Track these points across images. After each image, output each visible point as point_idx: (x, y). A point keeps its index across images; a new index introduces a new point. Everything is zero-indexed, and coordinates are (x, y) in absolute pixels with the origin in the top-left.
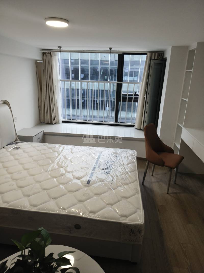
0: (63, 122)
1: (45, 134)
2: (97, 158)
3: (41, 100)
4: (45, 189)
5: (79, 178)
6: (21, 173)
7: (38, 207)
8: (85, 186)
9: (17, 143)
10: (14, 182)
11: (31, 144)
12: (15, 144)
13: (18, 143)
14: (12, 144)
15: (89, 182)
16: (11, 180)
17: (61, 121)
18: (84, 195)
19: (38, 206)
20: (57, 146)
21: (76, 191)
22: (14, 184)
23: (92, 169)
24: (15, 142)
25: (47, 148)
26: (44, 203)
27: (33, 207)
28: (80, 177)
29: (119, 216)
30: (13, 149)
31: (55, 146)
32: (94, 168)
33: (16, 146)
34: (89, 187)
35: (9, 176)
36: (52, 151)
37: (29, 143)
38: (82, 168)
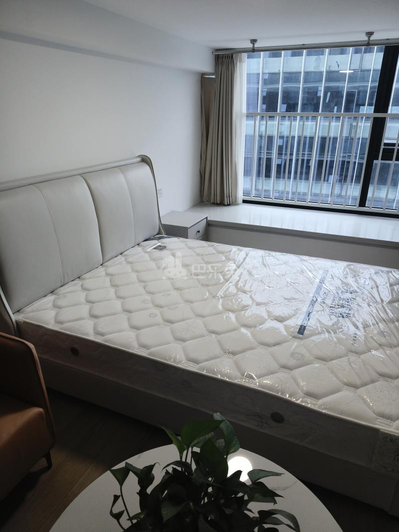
0: (245, 201)
1: (210, 225)
2: (317, 281)
3: (205, 157)
4: (213, 332)
5: (281, 320)
6: (169, 295)
7: (200, 365)
8: (294, 337)
9: (160, 238)
10: (157, 311)
11: (186, 242)
12: (158, 240)
13: (163, 238)
14: (152, 239)
15: (302, 330)
16: (151, 305)
17: (240, 200)
18: (292, 354)
19: (200, 363)
20: (234, 249)
21: (274, 345)
22: (156, 316)
23: (308, 303)
24: (158, 236)
25: (215, 252)
26: (211, 359)
27: (191, 364)
28: (283, 318)
29: (374, 416)
30: (154, 248)
31: (230, 249)
32: (313, 303)
33: (159, 244)
34: (302, 339)
35: (148, 297)
36: (224, 259)
37: (182, 239)
38: (286, 299)
